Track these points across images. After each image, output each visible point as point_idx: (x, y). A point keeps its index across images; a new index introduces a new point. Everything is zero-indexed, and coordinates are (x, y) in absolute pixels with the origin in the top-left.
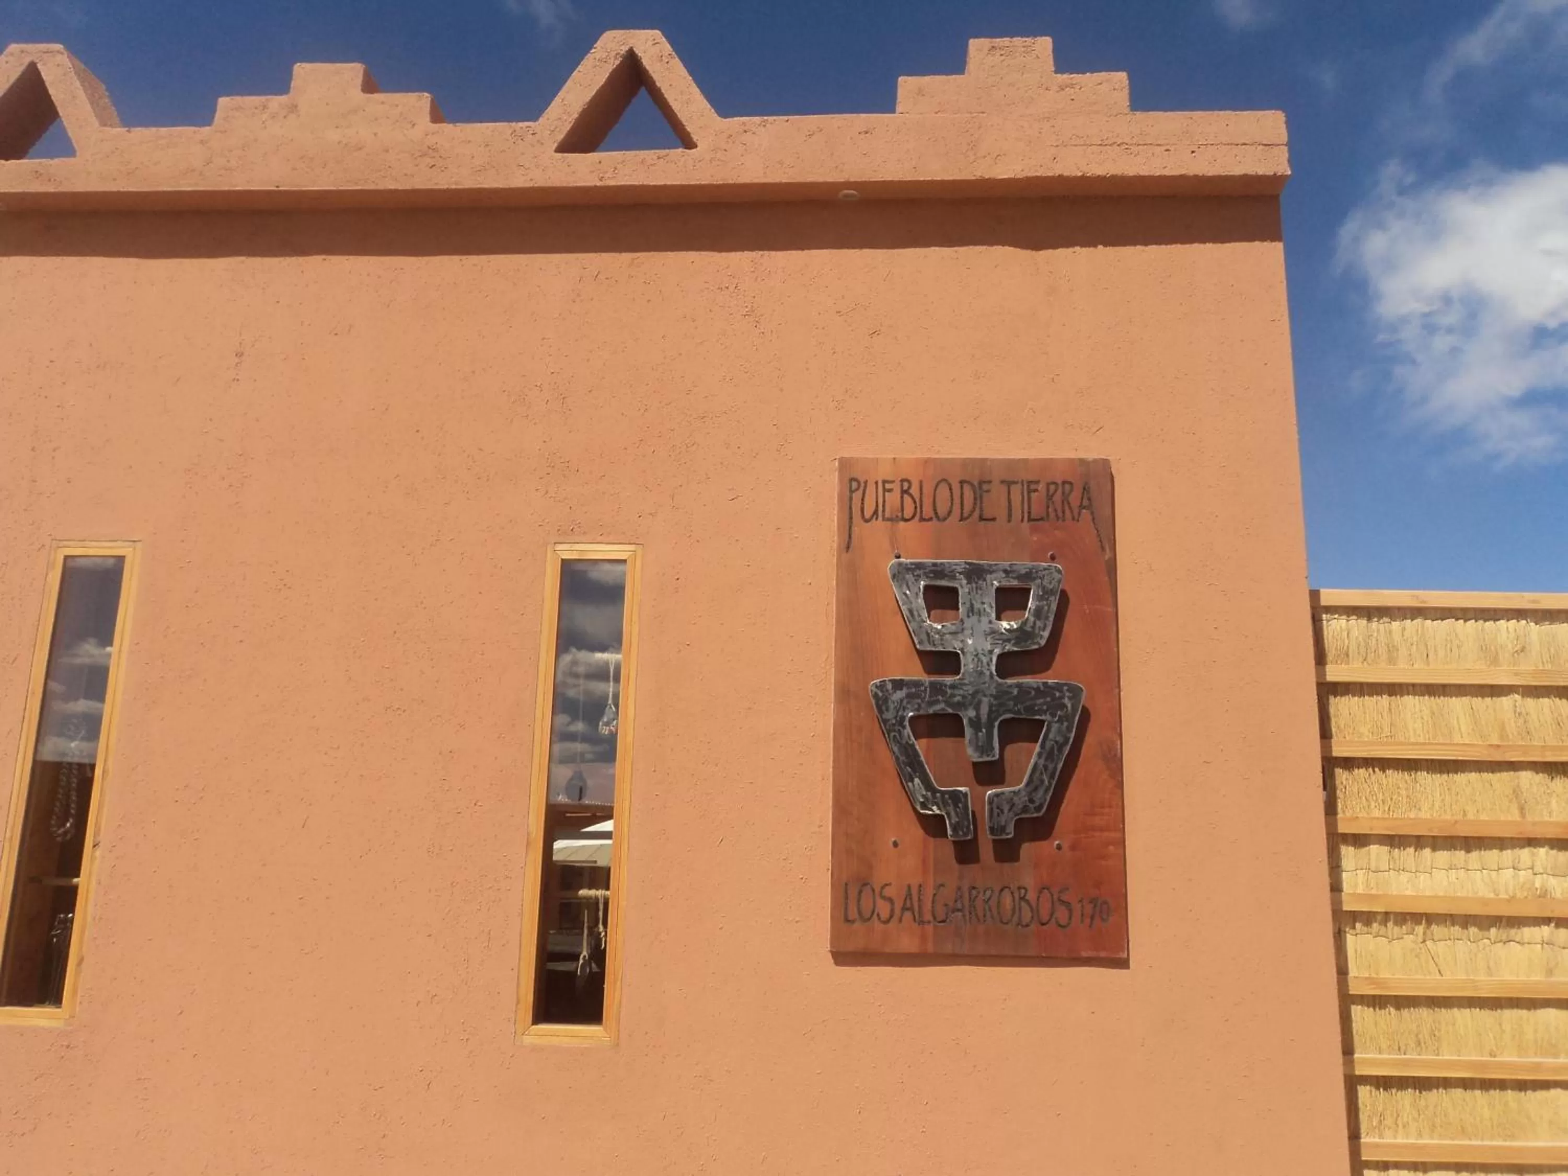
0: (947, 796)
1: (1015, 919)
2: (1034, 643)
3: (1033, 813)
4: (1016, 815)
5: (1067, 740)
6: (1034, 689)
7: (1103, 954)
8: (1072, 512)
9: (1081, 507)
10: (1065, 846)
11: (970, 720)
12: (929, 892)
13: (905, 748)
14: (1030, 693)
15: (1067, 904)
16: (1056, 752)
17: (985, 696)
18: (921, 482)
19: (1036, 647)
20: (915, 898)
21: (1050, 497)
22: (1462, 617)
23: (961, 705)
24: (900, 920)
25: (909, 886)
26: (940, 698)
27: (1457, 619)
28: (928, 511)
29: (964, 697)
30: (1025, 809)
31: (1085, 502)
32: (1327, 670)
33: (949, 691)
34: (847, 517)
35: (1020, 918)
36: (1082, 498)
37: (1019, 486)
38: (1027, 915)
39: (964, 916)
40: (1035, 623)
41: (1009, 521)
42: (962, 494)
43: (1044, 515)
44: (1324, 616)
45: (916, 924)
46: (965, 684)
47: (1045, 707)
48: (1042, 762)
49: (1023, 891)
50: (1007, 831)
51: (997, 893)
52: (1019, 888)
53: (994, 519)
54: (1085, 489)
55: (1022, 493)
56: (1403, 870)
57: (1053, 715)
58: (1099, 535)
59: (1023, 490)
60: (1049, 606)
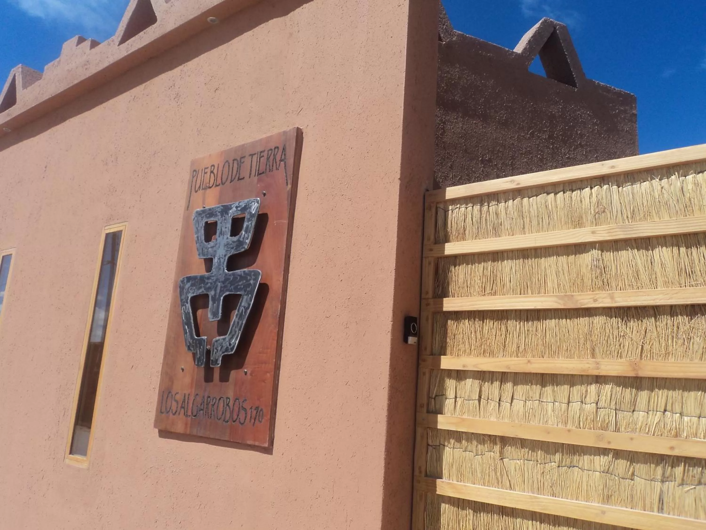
0: (197, 342)
1: (223, 417)
2: (242, 248)
3: (230, 352)
4: (223, 353)
5: (249, 305)
6: (239, 275)
7: (257, 444)
8: (276, 165)
9: (281, 160)
10: (249, 373)
11: (212, 296)
12: (192, 398)
13: (186, 314)
14: (237, 278)
15: (245, 409)
16: (243, 313)
17: (219, 282)
18: (218, 165)
19: (243, 250)
20: (186, 402)
21: (268, 158)
22: (553, 191)
23: (209, 289)
24: (179, 414)
25: (185, 394)
26: (202, 285)
27: (548, 194)
28: (219, 181)
29: (211, 283)
30: (227, 350)
31: (283, 157)
32: (446, 247)
33: (206, 281)
34: (190, 190)
35: (225, 417)
36: (282, 155)
37: (256, 156)
38: (228, 415)
39: (203, 413)
40: (245, 235)
41: (250, 177)
42: (233, 165)
43: (264, 170)
44: (450, 208)
45: (185, 417)
46: (213, 276)
47: (242, 286)
48: (237, 320)
49: (228, 400)
50: (218, 363)
51: (217, 401)
52: (227, 398)
53: (243, 178)
54: (284, 149)
55: (257, 159)
56: (491, 400)
57: (245, 291)
58: (286, 176)
59: (257, 158)
60: (251, 224)
